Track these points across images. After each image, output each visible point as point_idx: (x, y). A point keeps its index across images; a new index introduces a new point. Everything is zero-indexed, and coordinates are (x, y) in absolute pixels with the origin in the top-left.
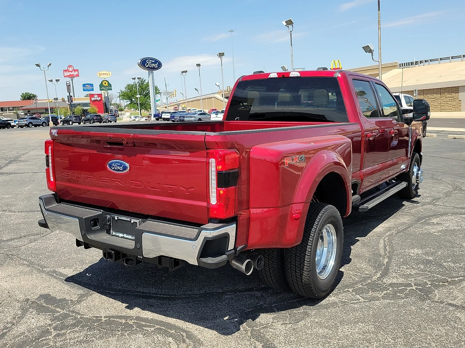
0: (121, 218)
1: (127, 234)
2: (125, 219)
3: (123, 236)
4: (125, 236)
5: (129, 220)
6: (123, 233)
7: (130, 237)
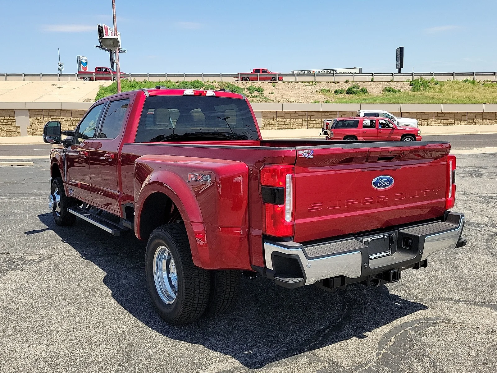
0: (375, 238)
1: (380, 252)
2: (379, 237)
3: (376, 256)
4: (379, 255)
5: (382, 237)
6: (376, 253)
7: (383, 254)
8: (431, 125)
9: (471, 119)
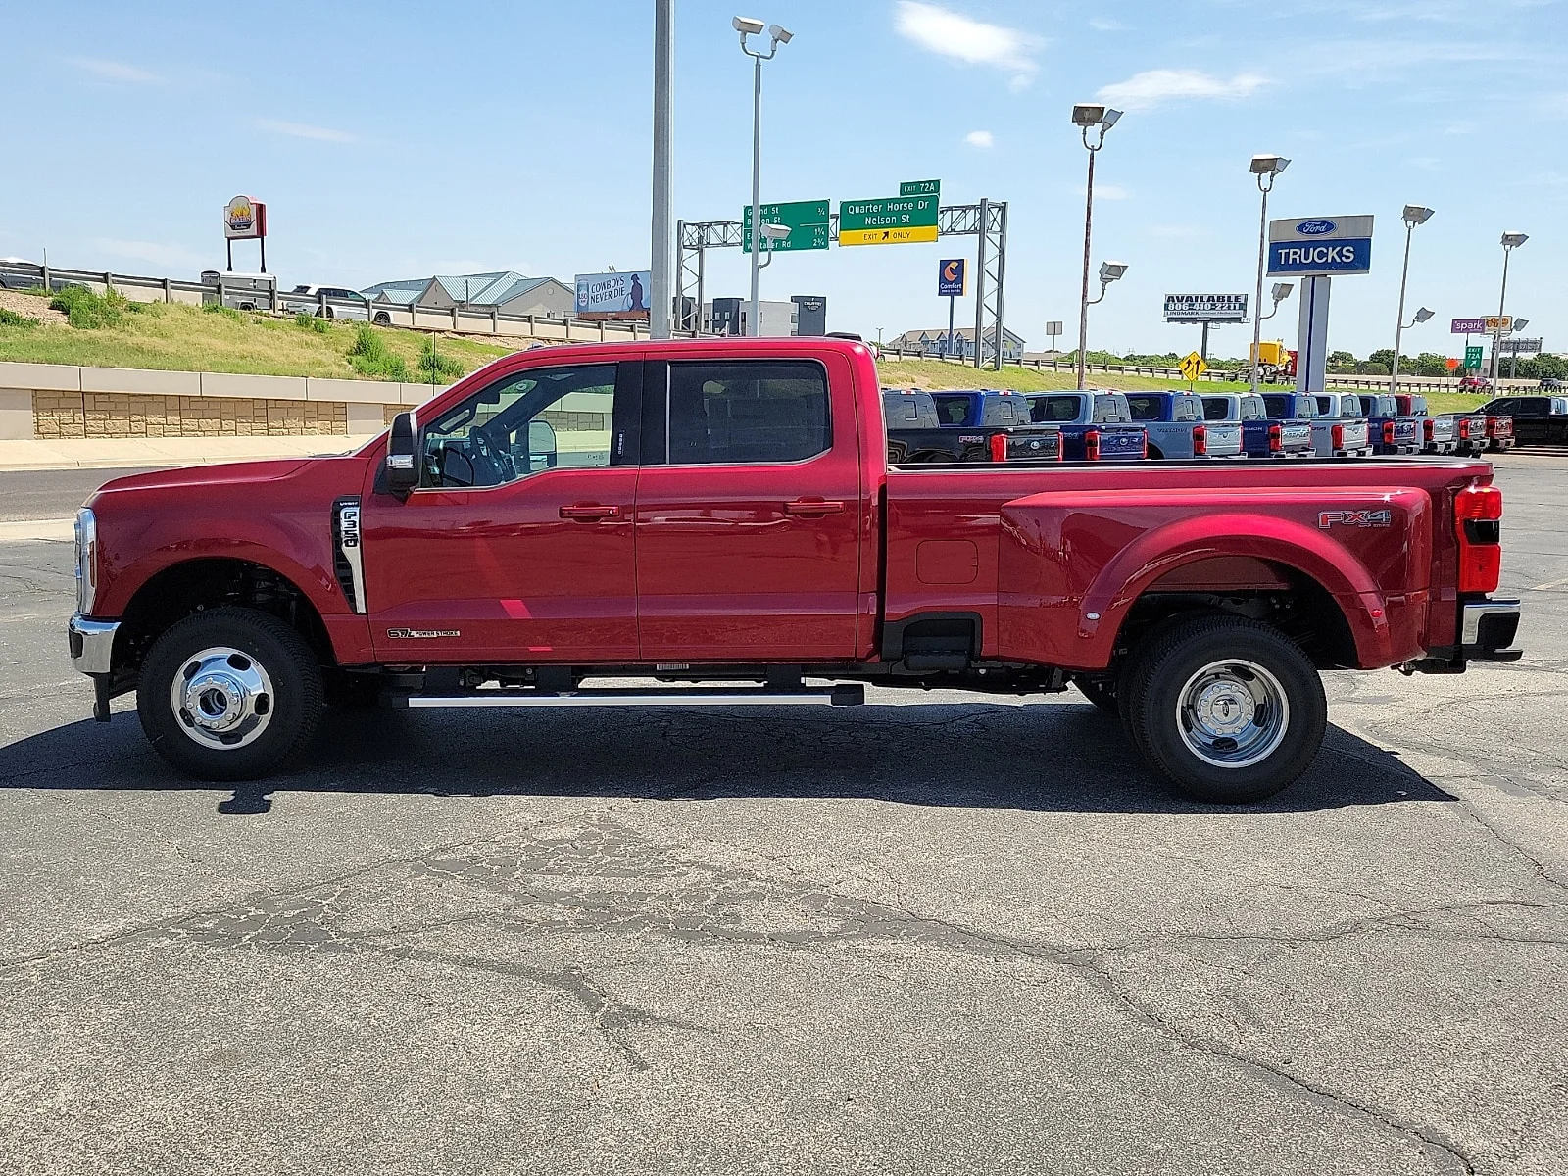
8: (174, 434)
9: (276, 418)
